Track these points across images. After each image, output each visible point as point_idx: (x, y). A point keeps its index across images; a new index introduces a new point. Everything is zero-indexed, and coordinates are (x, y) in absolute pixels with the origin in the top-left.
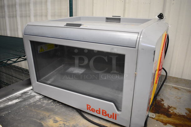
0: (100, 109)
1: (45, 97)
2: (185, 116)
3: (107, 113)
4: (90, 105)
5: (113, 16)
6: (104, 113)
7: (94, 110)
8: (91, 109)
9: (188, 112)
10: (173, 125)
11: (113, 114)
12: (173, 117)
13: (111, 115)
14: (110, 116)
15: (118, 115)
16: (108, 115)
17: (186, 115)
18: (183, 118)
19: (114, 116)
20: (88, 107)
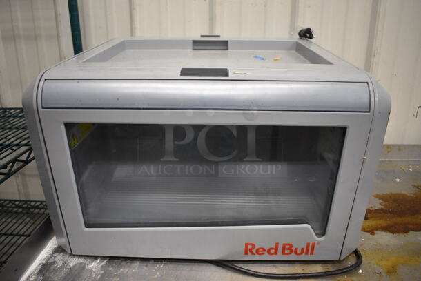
0: (277, 244)
1: (112, 259)
2: (382, 209)
3: (293, 249)
4: (253, 243)
5: (202, 36)
6: (288, 248)
7: (264, 250)
8: (254, 251)
9: (381, 201)
10: (382, 231)
11: (308, 245)
12: (372, 217)
13: (303, 249)
14: (299, 251)
15: (318, 244)
16: (296, 249)
17: (382, 207)
18: (383, 214)
19: (310, 248)
20: (249, 249)
